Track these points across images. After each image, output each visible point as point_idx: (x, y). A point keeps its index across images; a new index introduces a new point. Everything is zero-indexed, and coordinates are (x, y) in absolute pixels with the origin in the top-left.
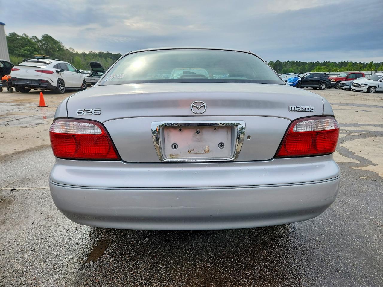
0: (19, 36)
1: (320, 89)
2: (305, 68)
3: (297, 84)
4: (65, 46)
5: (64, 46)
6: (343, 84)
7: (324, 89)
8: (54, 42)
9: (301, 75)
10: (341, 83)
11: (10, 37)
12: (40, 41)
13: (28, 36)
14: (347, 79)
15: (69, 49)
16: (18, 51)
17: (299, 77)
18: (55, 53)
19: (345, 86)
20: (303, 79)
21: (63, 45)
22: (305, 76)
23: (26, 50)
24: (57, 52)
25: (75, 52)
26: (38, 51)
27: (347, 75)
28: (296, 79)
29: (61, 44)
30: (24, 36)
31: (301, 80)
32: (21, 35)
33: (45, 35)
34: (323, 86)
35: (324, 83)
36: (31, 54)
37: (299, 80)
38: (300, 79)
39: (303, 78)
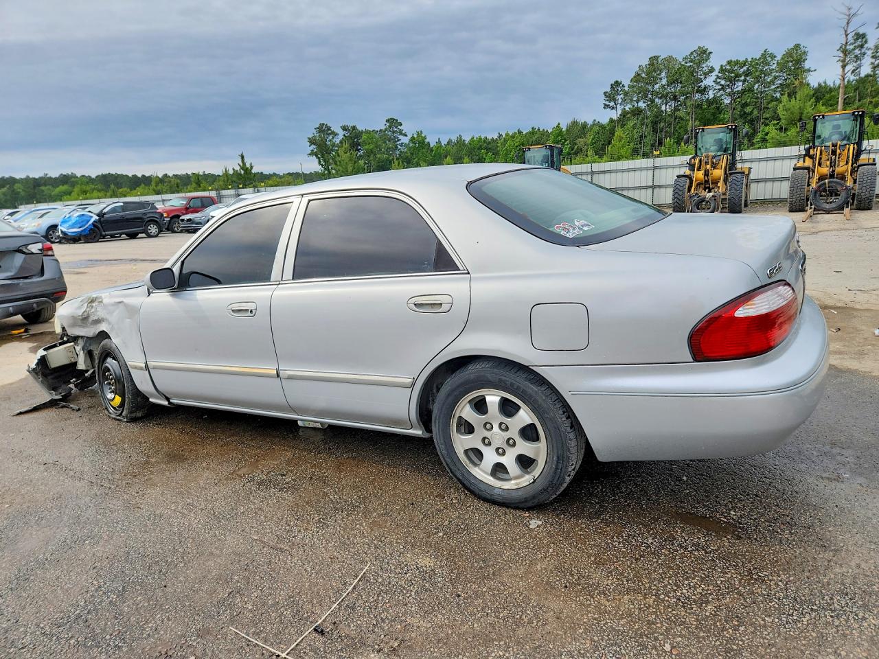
1: (149, 236)
2: (19, 193)
3: (91, 229)
6: (189, 220)
7: (156, 236)
9: (96, 209)
10: (183, 220)
14: (187, 210)
17: (90, 214)
19: (194, 225)
20: (103, 216)
22: (105, 211)
27: (185, 203)
28: (84, 218)
31: (100, 219)
34: (153, 229)
35: (154, 222)
37: (94, 222)
38: (95, 218)
39: (101, 215)
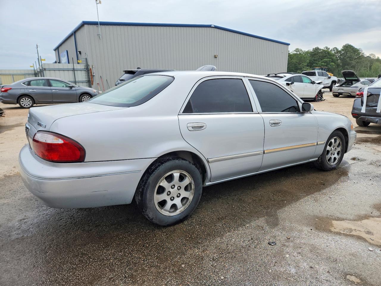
0: (320, 50)
4: (365, 53)
5: (363, 54)
8: (353, 51)
11: (313, 52)
12: (340, 52)
13: (329, 48)
15: (370, 56)
16: (316, 64)
18: (352, 62)
21: (363, 52)
23: (323, 62)
24: (354, 60)
25: (376, 58)
26: (335, 61)
29: (361, 52)
30: (325, 49)
32: (323, 49)
33: (346, 44)
36: (327, 65)
